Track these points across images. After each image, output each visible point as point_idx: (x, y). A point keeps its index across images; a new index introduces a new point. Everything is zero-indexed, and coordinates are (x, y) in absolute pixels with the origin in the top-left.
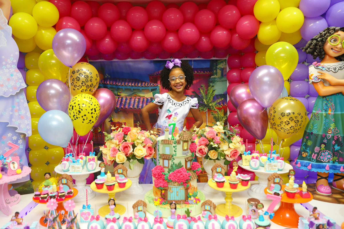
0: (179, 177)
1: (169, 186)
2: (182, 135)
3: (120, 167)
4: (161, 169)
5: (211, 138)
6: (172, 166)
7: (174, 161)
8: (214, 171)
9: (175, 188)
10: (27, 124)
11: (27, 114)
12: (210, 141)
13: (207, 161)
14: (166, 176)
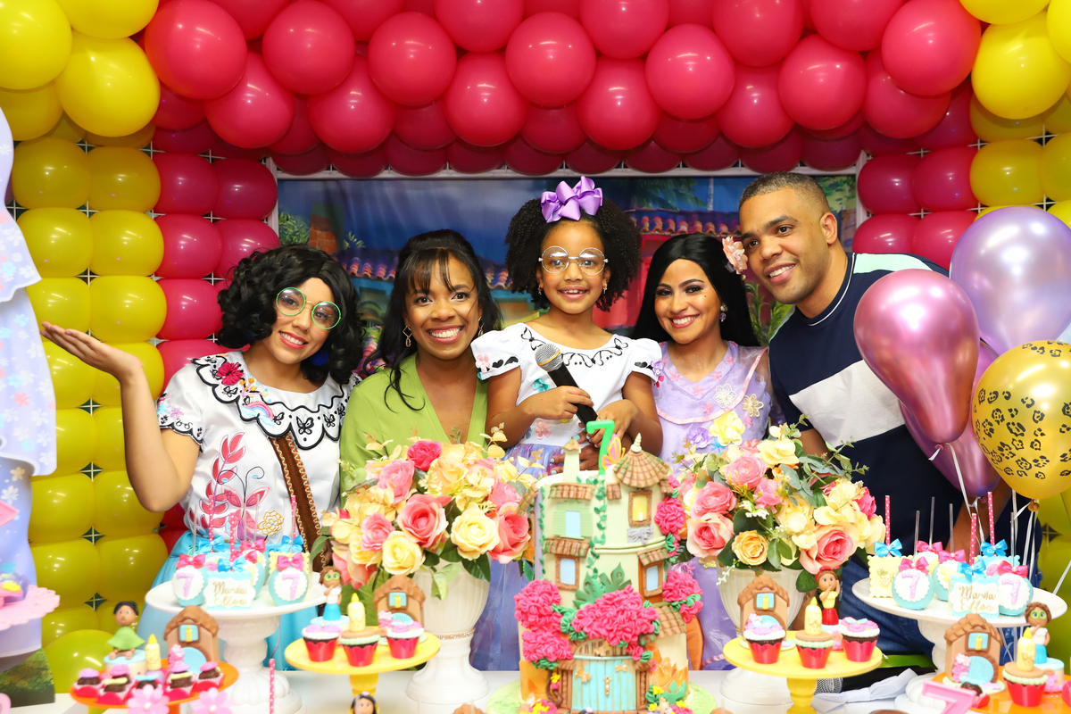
0: (612, 619)
1: (575, 656)
2: (625, 465)
3: (399, 585)
4: (550, 594)
5: (746, 485)
6: (587, 583)
7: (598, 564)
8: (748, 606)
9: (601, 665)
10: (39, 424)
11: (41, 389)
12: (740, 498)
13: (728, 573)
14: (564, 617)
